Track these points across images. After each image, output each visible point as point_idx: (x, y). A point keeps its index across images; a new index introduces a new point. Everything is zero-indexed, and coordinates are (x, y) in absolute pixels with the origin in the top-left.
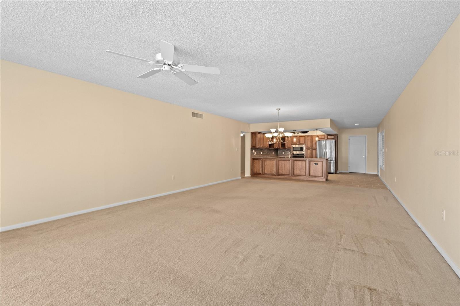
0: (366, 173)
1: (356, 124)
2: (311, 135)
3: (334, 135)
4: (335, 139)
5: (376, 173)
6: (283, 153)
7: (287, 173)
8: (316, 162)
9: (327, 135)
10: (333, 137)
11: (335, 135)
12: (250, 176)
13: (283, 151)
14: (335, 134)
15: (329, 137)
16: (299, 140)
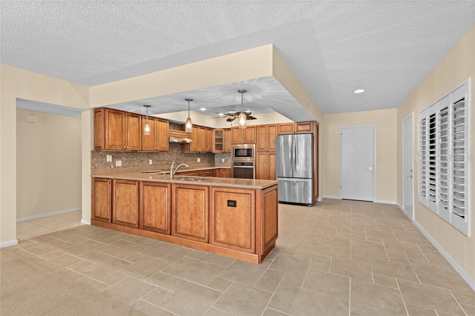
0: (375, 201)
1: (356, 92)
2: (267, 125)
3: (310, 123)
4: (312, 132)
5: (395, 203)
6: (223, 160)
7: (161, 223)
8: (232, 198)
9: (296, 124)
10: (307, 127)
11: (312, 123)
12: (89, 223)
13: (223, 158)
14: (313, 121)
15: (300, 128)
16: (245, 136)
